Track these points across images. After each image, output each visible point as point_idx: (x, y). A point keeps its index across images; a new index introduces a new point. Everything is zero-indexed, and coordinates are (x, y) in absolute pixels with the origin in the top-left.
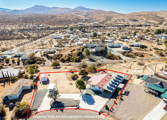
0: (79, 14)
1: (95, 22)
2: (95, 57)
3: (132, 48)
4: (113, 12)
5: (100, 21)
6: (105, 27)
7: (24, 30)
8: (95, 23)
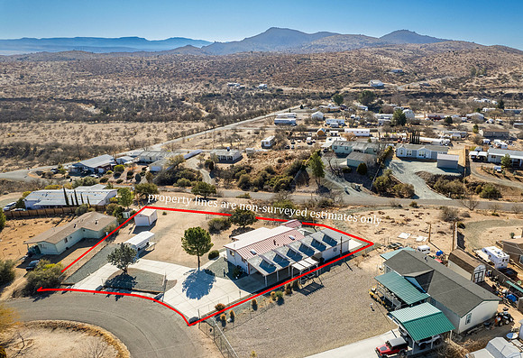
0: (386, 55)
1: (428, 82)
2: (338, 184)
3: (475, 167)
4: (505, 49)
5: (449, 78)
6: (454, 96)
7: (211, 96)
8: (424, 85)
